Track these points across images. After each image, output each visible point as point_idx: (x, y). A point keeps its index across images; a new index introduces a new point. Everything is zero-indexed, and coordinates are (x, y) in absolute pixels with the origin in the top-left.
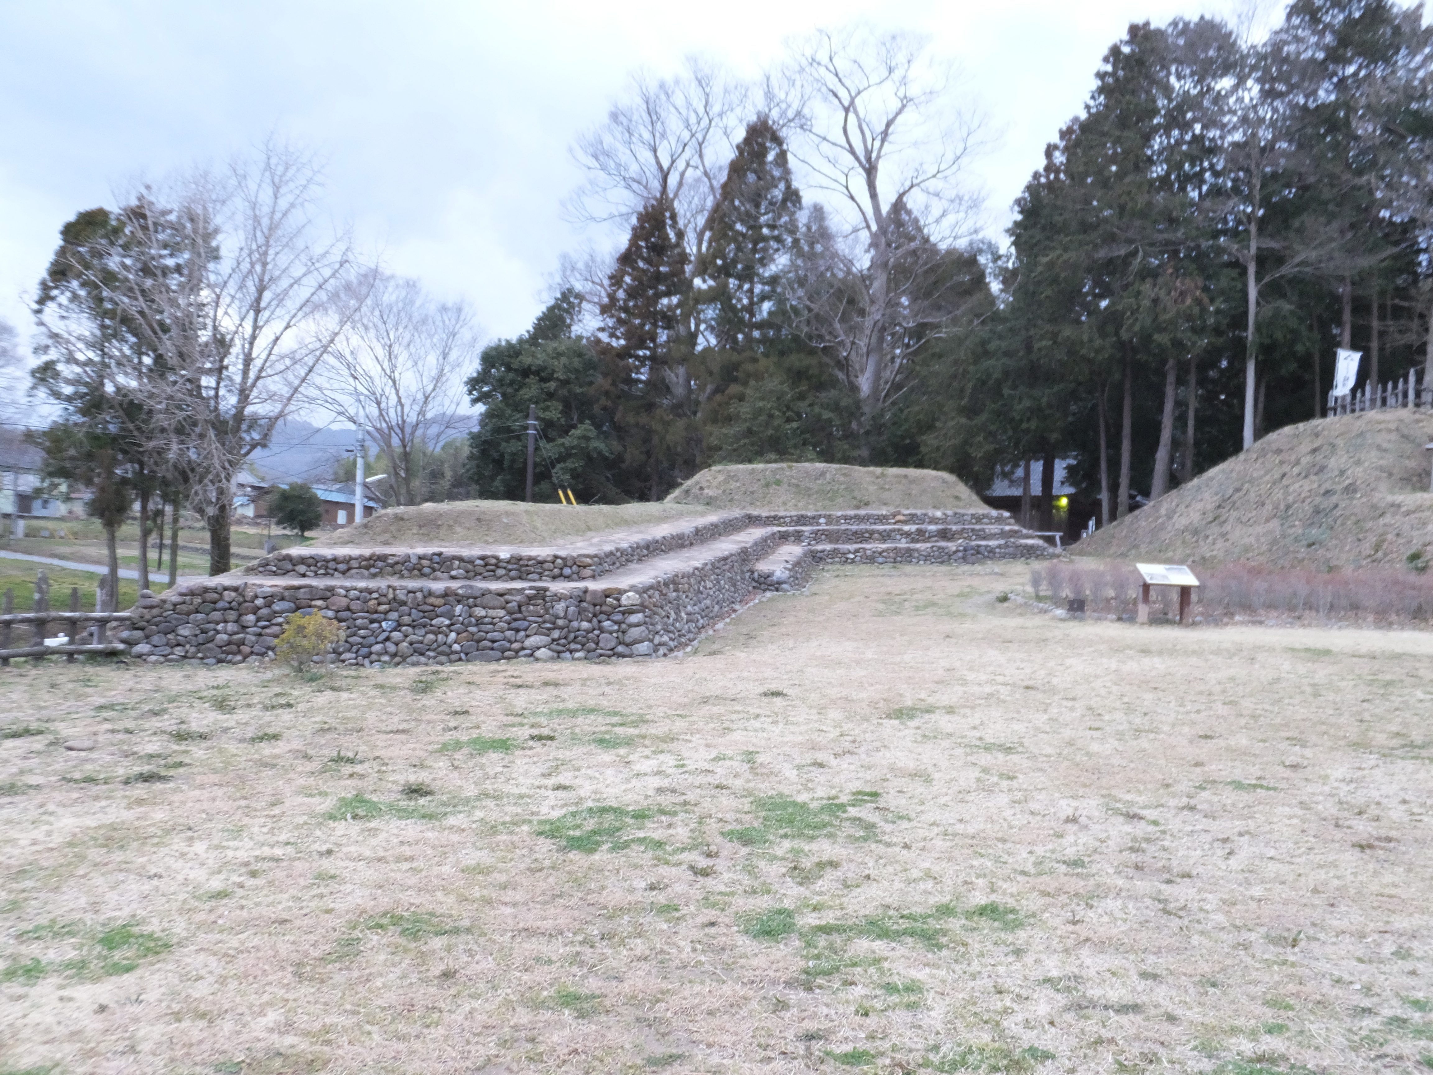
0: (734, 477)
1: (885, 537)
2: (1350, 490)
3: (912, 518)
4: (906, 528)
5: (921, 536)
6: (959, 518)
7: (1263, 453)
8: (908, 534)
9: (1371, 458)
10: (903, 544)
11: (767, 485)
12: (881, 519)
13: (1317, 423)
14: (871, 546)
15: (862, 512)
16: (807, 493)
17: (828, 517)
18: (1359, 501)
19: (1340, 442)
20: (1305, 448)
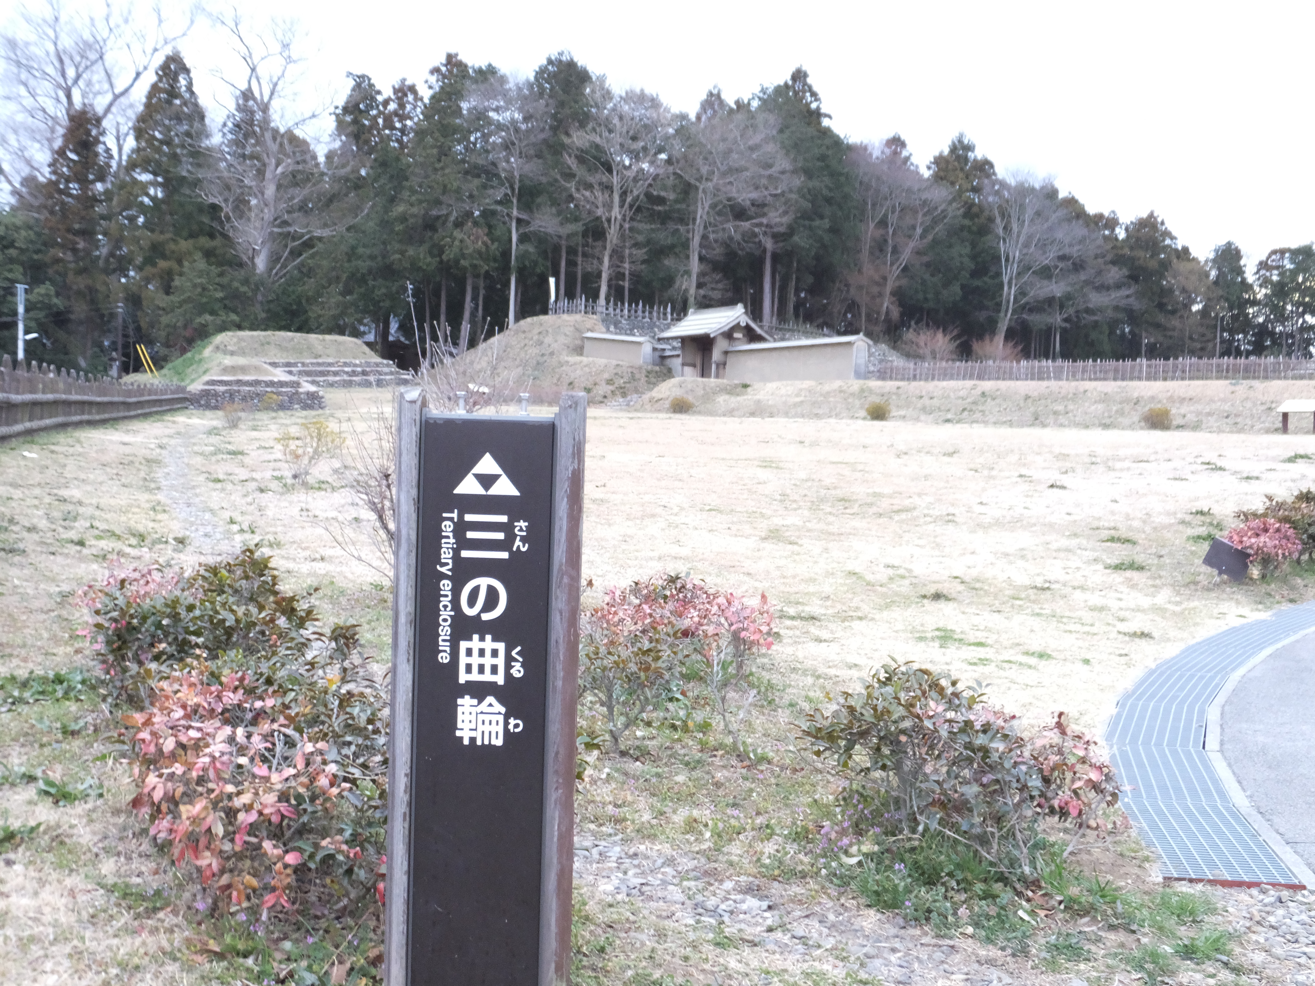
0: (241, 339)
1: (336, 374)
2: (552, 354)
3: (346, 364)
4: (346, 369)
5: (354, 373)
6: (368, 364)
7: (517, 332)
8: (347, 373)
9: (562, 339)
10: (346, 377)
11: (263, 345)
12: (330, 365)
13: (542, 318)
14: (331, 379)
15: (320, 360)
16: (286, 349)
17: (303, 364)
18: (554, 361)
19: (550, 330)
20: (536, 331)
